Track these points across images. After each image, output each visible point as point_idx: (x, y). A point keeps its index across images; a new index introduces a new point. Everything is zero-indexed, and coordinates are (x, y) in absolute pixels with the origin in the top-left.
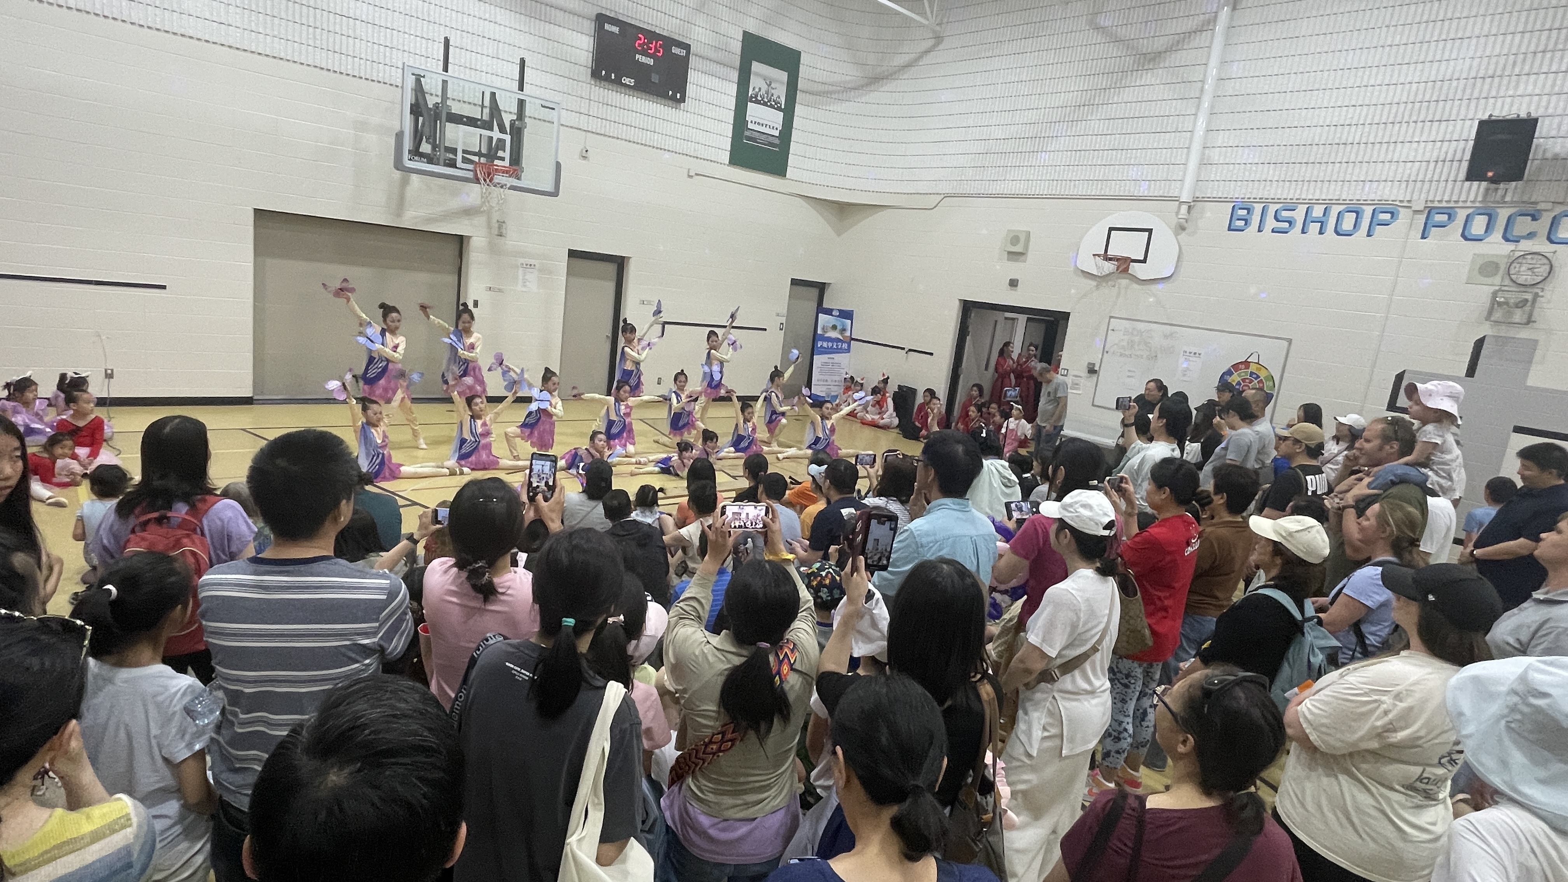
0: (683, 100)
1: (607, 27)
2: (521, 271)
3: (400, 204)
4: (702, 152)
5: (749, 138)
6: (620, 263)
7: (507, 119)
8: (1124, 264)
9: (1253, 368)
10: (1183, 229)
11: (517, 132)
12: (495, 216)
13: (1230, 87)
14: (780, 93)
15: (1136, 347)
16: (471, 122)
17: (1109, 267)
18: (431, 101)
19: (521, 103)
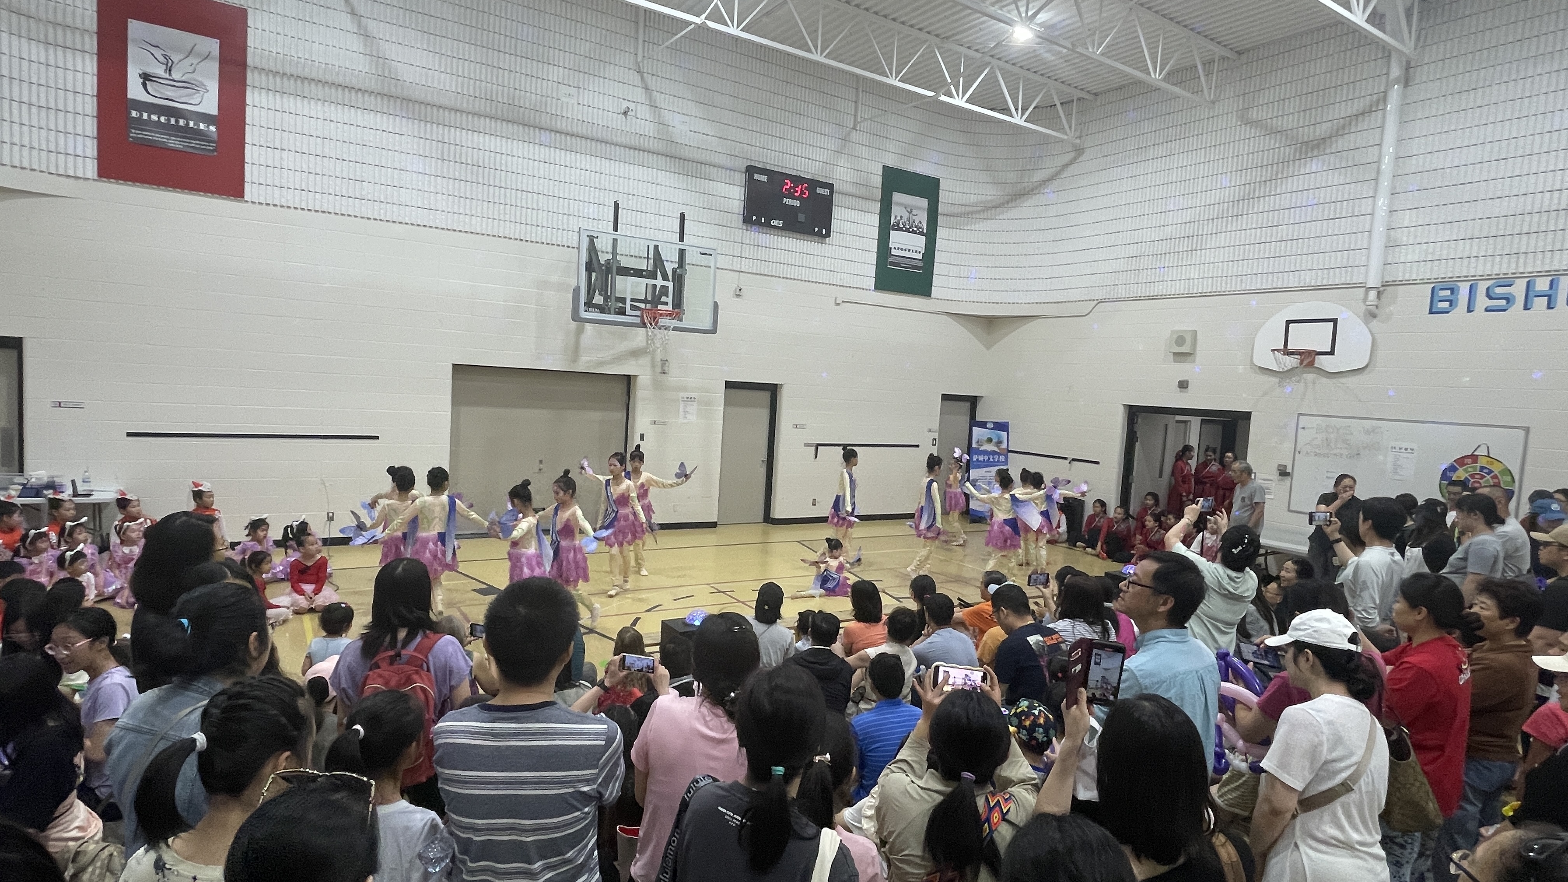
0: (828, 234)
1: (757, 177)
2: (682, 405)
3: (575, 351)
4: (848, 280)
5: (892, 264)
6: (773, 390)
7: (669, 267)
8: (1308, 358)
9: (1482, 462)
10: (1374, 316)
11: (678, 279)
12: (659, 356)
13: (1412, 165)
14: (922, 219)
15: (1332, 445)
16: (638, 273)
17: (1291, 362)
18: (603, 258)
19: (682, 253)
